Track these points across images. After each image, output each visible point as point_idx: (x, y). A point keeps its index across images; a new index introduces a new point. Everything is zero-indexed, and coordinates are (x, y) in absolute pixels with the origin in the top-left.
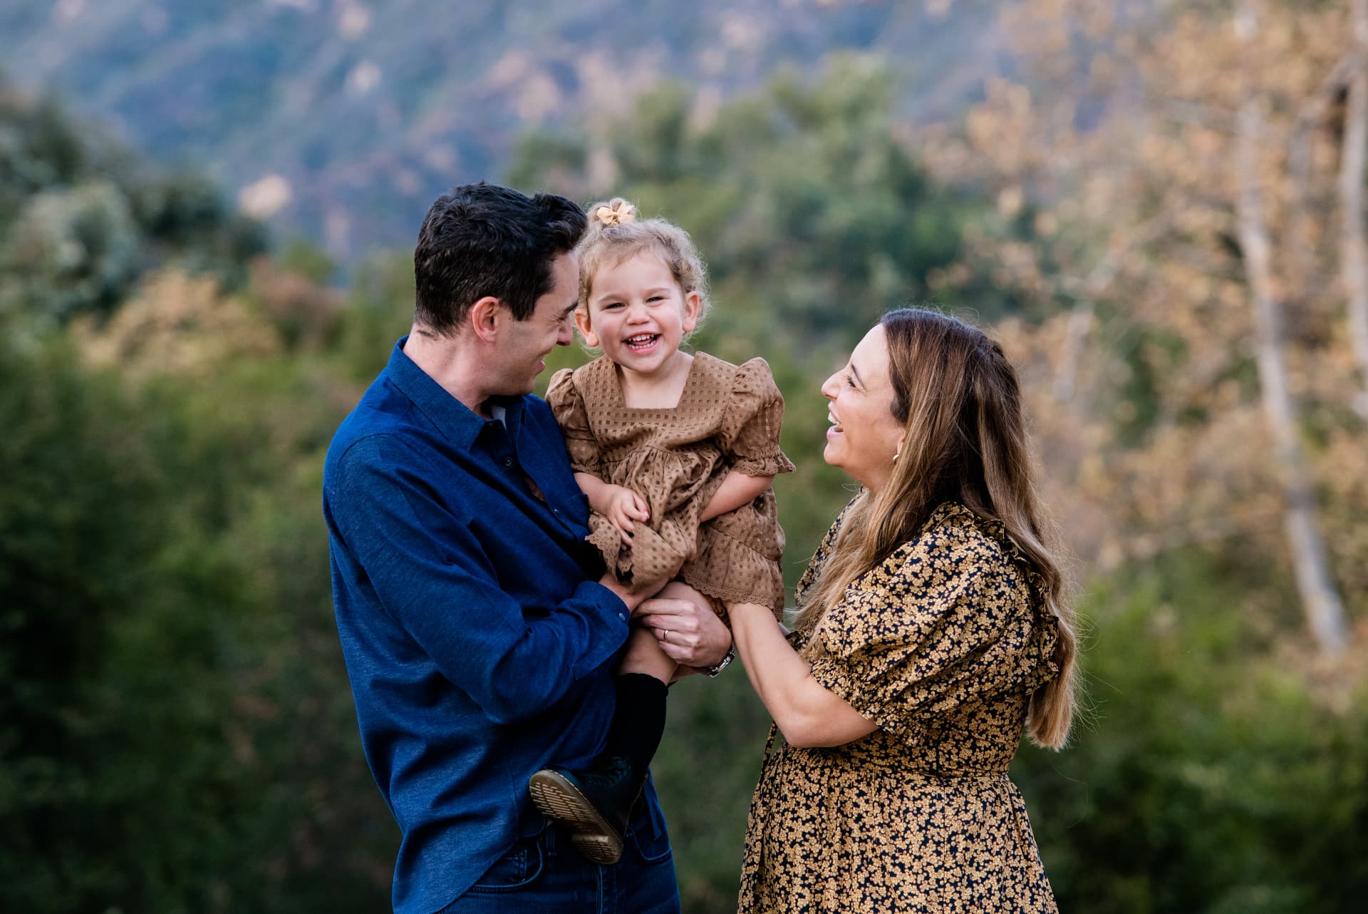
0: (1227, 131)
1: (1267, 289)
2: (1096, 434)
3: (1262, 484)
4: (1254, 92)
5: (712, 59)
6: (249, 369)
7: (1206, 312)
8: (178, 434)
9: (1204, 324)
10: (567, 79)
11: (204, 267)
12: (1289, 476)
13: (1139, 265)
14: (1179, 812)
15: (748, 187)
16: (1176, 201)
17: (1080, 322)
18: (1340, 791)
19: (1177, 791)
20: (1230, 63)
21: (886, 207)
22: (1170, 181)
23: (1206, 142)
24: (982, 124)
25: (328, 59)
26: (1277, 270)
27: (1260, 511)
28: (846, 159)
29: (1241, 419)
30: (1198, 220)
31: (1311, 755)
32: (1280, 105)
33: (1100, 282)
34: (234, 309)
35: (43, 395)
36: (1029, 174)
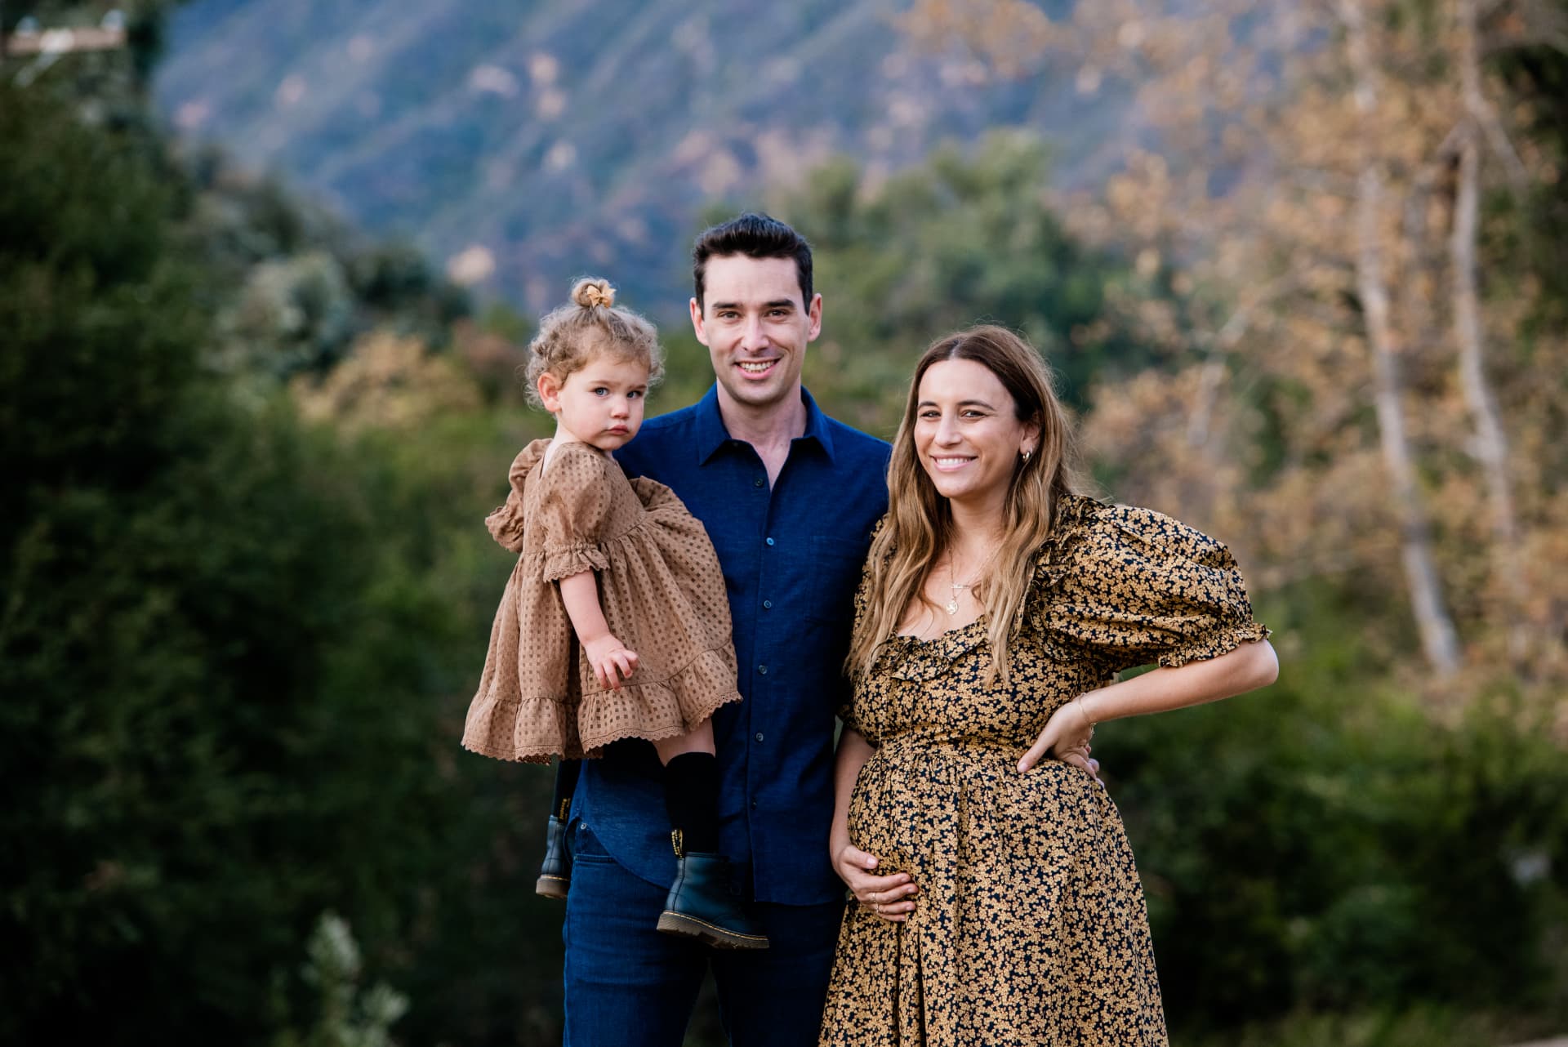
0: (1350, 199)
1: (1385, 342)
2: (1226, 478)
3: (1381, 520)
4: (1373, 159)
5: (879, 136)
6: (453, 423)
7: (1329, 363)
8: (387, 482)
9: (1329, 374)
10: (746, 156)
11: (413, 329)
12: (1406, 513)
13: (1267, 321)
14: (1303, 819)
15: (912, 254)
16: (1302, 262)
17: (1213, 374)
18: (1451, 799)
19: (1302, 800)
20: (1352, 132)
21: (1039, 271)
22: (1294, 245)
23: (1328, 207)
24: (1122, 191)
25: (526, 139)
26: (1395, 323)
27: (1378, 546)
28: (1002, 228)
29: (1362, 462)
30: (1324, 279)
31: (1425, 767)
32: (1397, 172)
33: (1231, 334)
34: (440, 368)
35: (261, 444)
36: (1166, 240)
